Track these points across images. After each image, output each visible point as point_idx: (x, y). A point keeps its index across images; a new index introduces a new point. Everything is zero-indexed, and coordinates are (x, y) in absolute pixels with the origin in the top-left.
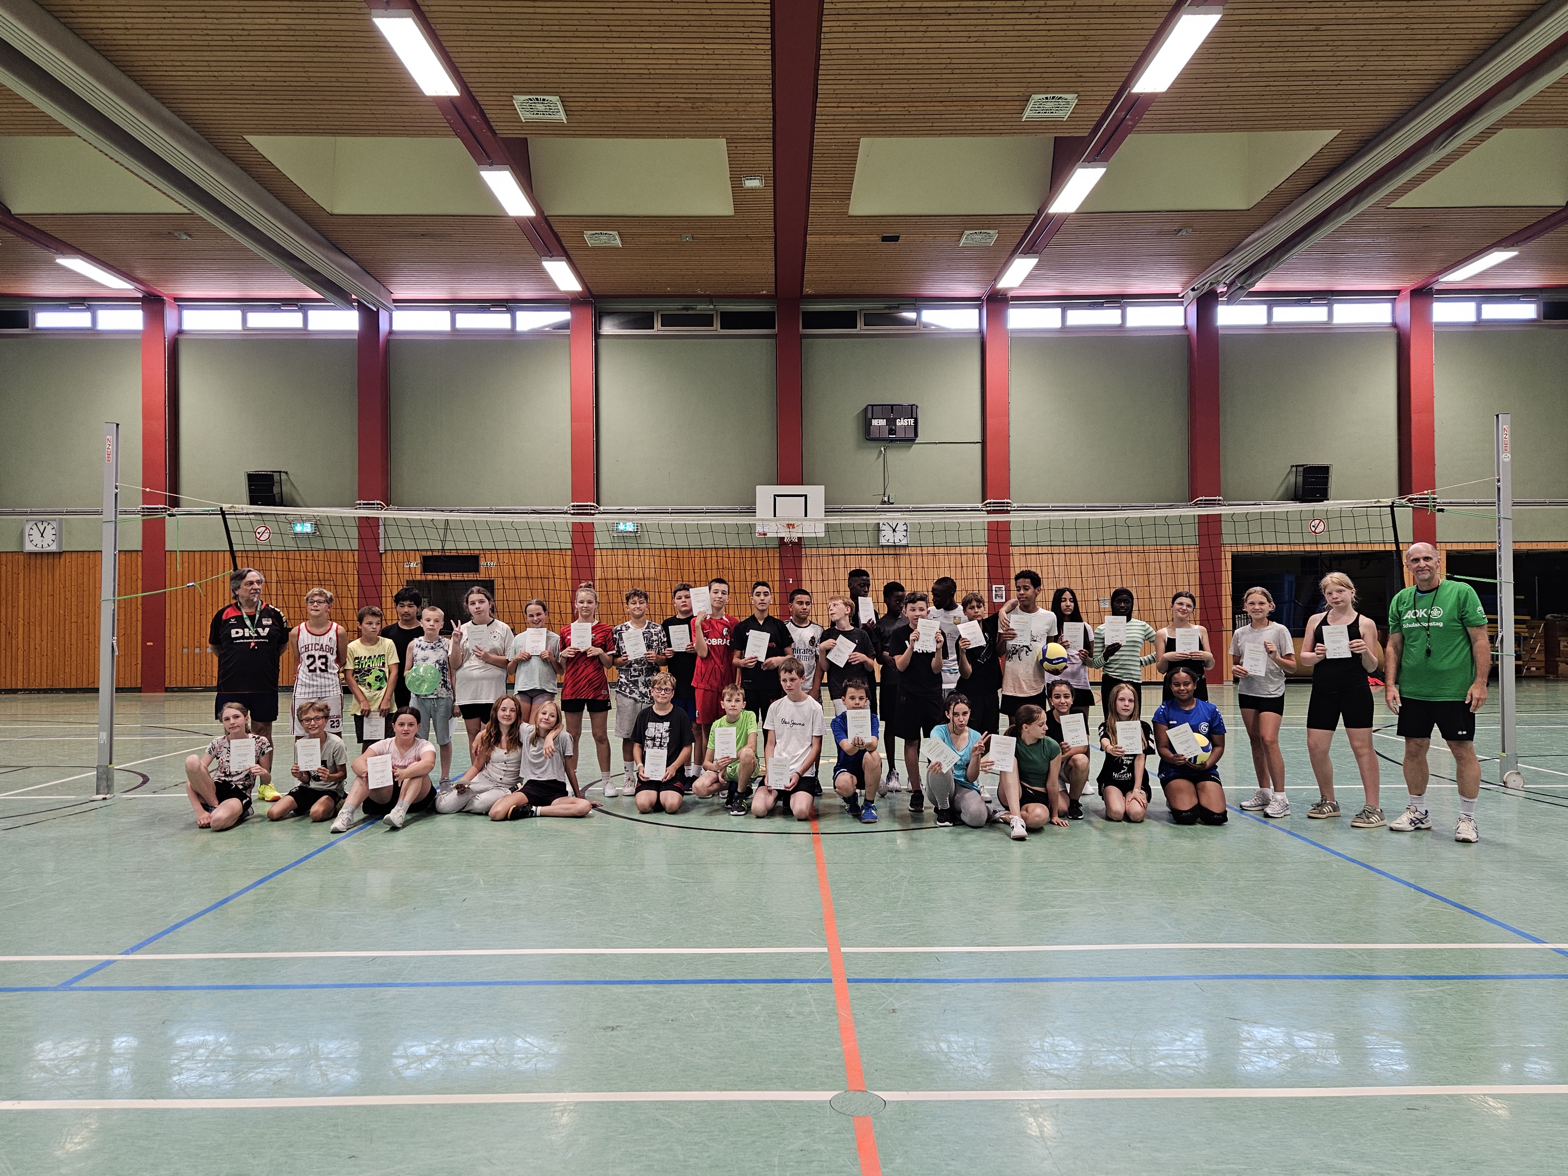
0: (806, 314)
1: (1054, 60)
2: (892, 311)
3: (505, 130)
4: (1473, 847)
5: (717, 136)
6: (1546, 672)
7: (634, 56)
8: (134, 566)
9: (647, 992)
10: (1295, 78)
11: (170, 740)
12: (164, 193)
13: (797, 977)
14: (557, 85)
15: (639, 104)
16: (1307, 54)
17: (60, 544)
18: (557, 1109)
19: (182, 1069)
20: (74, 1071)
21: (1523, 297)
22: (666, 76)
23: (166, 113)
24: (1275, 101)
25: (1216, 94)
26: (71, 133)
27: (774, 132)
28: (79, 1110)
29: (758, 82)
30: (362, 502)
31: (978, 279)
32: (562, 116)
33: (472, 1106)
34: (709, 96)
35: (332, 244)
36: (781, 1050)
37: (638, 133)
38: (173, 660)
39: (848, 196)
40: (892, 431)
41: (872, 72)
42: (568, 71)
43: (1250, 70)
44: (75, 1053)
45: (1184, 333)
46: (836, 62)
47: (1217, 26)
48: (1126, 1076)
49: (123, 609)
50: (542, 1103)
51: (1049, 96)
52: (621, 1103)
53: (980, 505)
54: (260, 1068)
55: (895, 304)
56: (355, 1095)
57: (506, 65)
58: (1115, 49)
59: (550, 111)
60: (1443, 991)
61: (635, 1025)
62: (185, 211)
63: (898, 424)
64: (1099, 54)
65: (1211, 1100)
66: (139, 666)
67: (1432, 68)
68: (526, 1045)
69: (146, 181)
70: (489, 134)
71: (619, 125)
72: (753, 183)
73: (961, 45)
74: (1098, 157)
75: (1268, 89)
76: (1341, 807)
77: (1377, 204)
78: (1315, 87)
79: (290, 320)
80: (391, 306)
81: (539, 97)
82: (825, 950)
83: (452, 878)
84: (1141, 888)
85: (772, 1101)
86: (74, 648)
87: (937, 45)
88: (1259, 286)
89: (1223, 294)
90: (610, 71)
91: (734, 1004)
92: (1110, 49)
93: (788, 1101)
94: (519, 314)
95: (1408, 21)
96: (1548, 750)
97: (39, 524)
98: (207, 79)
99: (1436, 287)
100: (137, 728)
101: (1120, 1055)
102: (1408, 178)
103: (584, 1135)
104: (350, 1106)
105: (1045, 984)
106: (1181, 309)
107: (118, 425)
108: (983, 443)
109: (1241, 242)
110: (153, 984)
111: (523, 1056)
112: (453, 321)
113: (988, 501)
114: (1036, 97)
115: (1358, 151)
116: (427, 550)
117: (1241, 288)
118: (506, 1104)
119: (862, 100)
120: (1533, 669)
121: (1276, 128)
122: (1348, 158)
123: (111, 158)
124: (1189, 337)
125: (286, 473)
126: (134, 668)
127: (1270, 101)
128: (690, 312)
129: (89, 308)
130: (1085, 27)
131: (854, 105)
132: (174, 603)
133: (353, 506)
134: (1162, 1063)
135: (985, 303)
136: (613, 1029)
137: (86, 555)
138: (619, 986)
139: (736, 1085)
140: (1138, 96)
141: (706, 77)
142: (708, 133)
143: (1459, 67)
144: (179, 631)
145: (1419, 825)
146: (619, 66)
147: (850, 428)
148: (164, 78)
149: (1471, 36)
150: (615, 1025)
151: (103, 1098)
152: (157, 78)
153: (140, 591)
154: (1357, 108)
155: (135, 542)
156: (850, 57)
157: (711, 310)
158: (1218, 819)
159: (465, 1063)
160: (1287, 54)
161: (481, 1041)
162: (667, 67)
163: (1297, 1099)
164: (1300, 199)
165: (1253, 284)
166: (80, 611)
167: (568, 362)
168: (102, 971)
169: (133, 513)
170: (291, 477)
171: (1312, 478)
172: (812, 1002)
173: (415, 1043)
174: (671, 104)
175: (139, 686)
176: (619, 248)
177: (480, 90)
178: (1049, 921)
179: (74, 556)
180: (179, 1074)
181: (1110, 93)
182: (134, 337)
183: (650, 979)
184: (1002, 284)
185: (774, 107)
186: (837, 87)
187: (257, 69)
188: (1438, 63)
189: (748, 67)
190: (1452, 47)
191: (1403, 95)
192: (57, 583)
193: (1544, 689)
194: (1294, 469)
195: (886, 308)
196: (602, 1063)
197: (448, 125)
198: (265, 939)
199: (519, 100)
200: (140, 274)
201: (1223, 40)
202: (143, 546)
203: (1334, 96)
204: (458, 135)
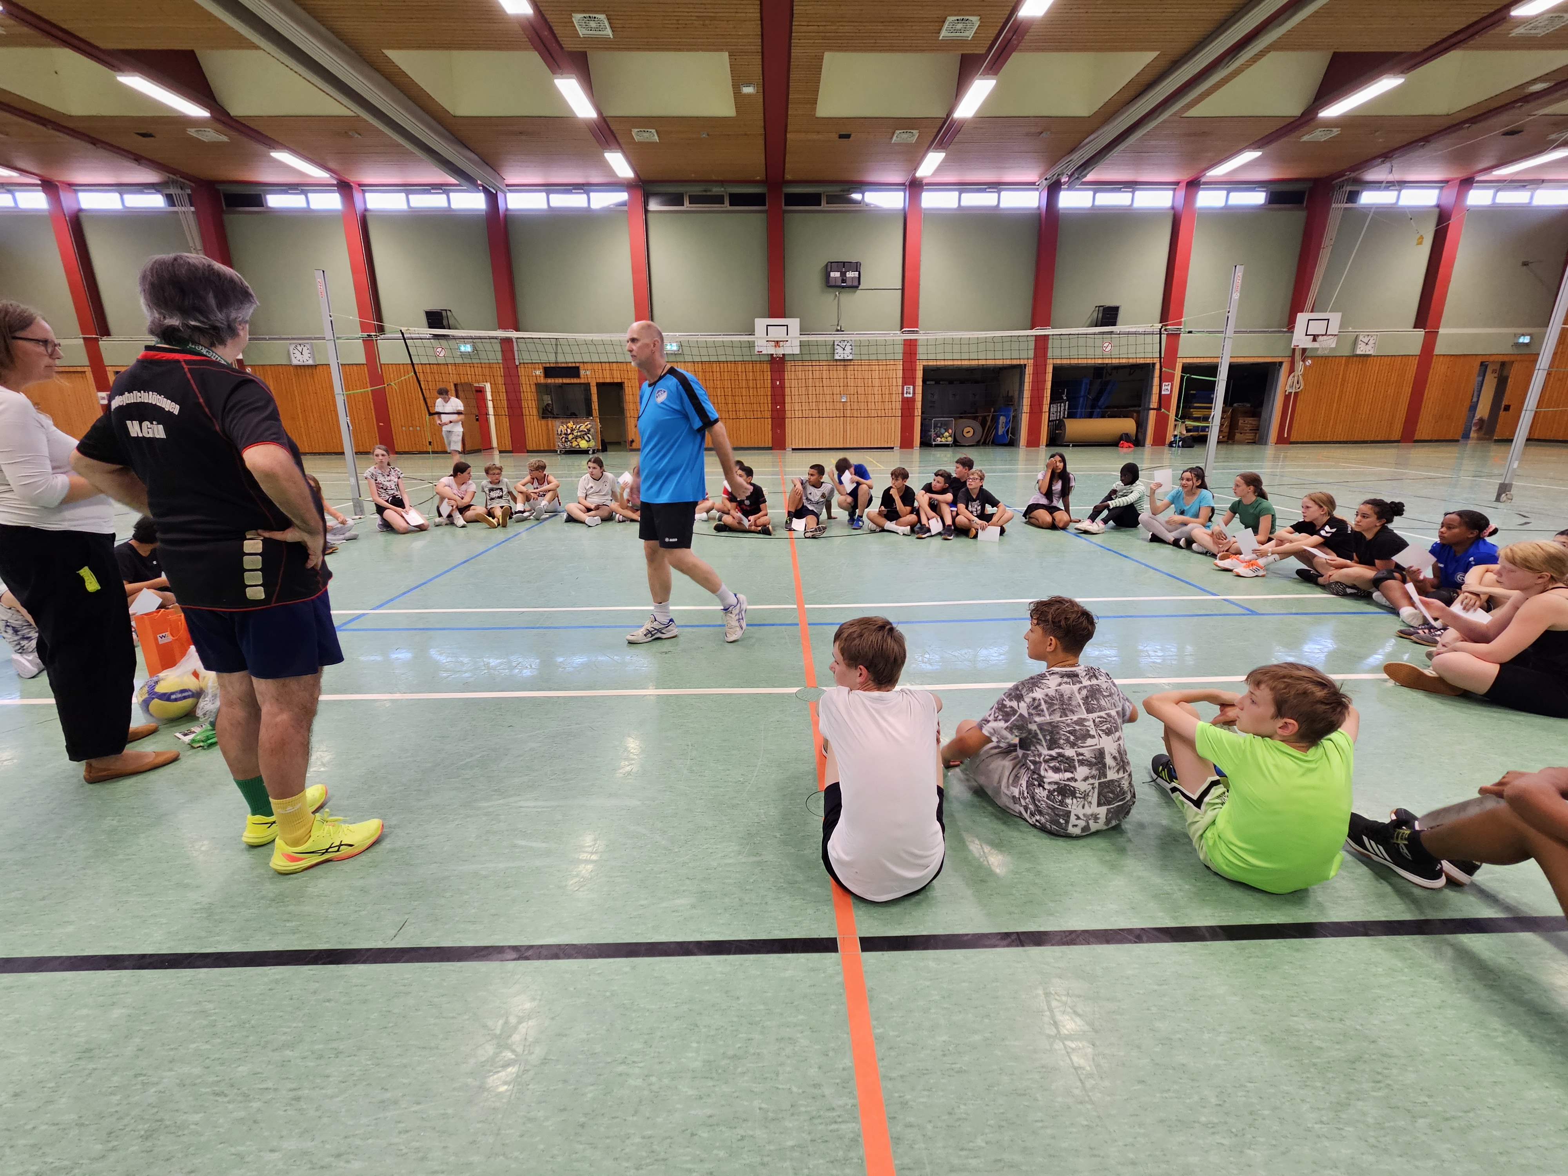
0: (787, 195)
2: (845, 193)
3: (569, 45)
5: (722, 50)
12: (334, 99)
13: (778, 622)
15: (664, 22)
17: (314, 360)
21: (1258, 187)
23: (323, 30)
24: (1117, 26)
25: (1078, 19)
26: (257, 48)
27: (762, 46)
30: (500, 326)
31: (903, 169)
32: (609, 32)
34: (714, 15)
36: (767, 664)
37: (665, 47)
39: (815, 102)
40: (843, 281)
45: (1038, 212)
51: (959, 18)
53: (899, 328)
55: (847, 187)
59: (600, 28)
61: (679, 650)
62: (352, 113)
63: (848, 275)
69: (320, 89)
70: (558, 48)
72: (748, 90)
74: (990, 71)
77: (1174, 114)
79: (438, 201)
80: (505, 189)
81: (591, 15)
82: (795, 606)
83: (570, 565)
85: (761, 694)
88: (1090, 177)
89: (1065, 183)
93: (771, 694)
94: (592, 195)
97: (299, 348)
99: (1203, 180)
102: (1199, 92)
106: (1037, 193)
107: (324, 271)
108: (903, 289)
109: (1081, 143)
110: (391, 627)
112: (548, 200)
113: (905, 325)
114: (951, 19)
115: (1170, 69)
116: (546, 362)
117: (1077, 178)
119: (826, 20)
121: (1116, 49)
122: (1163, 74)
123: (292, 69)
124: (1040, 215)
125: (450, 309)
128: (708, 193)
129: (303, 192)
131: (819, 24)
133: (495, 329)
135: (907, 187)
136: (666, 653)
137: (325, 367)
139: (740, 685)
140: (1022, 21)
142: (715, 47)
147: (817, 280)
150: (667, 650)
153: (368, 386)
154: (1173, 33)
155: (361, 358)
157: (723, 191)
164: (1124, 108)
165: (1085, 176)
167: (626, 230)
168: (361, 619)
169: (356, 339)
170: (453, 312)
171: (1108, 312)
172: (786, 637)
174: (687, 22)
176: (656, 143)
177: (550, 13)
181: (1002, 18)
182: (337, 215)
184: (920, 173)
185: (762, 24)
192: (316, 384)
194: (1098, 308)
195: (840, 191)
197: (529, 42)
198: (458, 601)
199: (577, 17)
200: (332, 165)
202: (365, 360)
203: (1158, 22)
204: (536, 49)
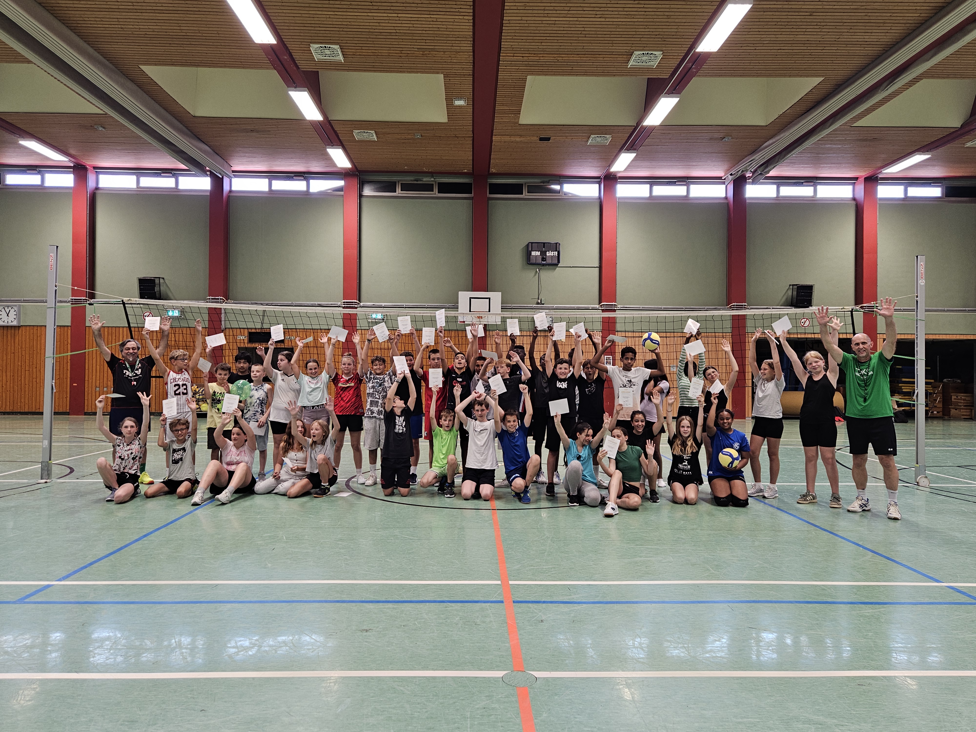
0: (491, 185)
1: (648, 30)
2: (545, 184)
3: (304, 66)
4: (899, 522)
5: (438, 73)
6: (943, 415)
7: (387, 21)
8: (65, 335)
9: (389, 608)
10: (796, 45)
11: (87, 446)
12: (88, 101)
13: (482, 599)
14: (338, 38)
15: (389, 51)
16: (804, 30)
17: (19, 321)
18: (332, 681)
19: (95, 654)
20: (26, 655)
21: (933, 183)
22: (407, 34)
23: (91, 50)
24: (784, 59)
25: (748, 54)
26: (29, 62)
27: (473, 71)
28: (30, 679)
29: (464, 39)
30: (211, 297)
31: (597, 165)
32: (341, 58)
33: (278, 679)
34: (433, 47)
35: (194, 135)
36: (472, 645)
37: (388, 70)
38: (90, 395)
39: (519, 112)
40: (544, 259)
41: (535, 35)
42: (345, 30)
43: (769, 39)
44: (27, 643)
45: (725, 201)
46: (513, 28)
47: (749, 11)
48: (686, 663)
49: (59, 362)
50: (322, 677)
51: (644, 52)
52: (372, 678)
53: (597, 306)
54: (144, 654)
55: (546, 179)
56: (205, 671)
57: (306, 25)
58: (686, 24)
59: (333, 54)
60: (880, 612)
61: (380, 628)
62: (102, 112)
63: (548, 254)
64: (676, 27)
65: (738, 678)
66: (68, 399)
67: (881, 40)
68: (312, 641)
69: (77, 93)
70: (295, 68)
71: (377, 64)
72: (459, 103)
73: (591, 19)
74: (674, 91)
75: (779, 51)
76: (818, 496)
77: (846, 123)
78: (809, 51)
79: (167, 182)
80: (231, 174)
81: (326, 46)
82: (499, 582)
83: (266, 535)
84: (694, 545)
85: (466, 677)
86: (27, 386)
87: (576, 19)
88: (772, 173)
89: (749, 178)
90: (371, 30)
91: (442, 616)
92: (683, 24)
93: (476, 677)
94: (311, 181)
95: (866, 11)
96: (945, 463)
97: (6, 308)
98: (117, 29)
99: (880, 176)
100: (66, 437)
101: (682, 650)
102: (864, 109)
103: (349, 697)
104: (201, 678)
105: (635, 605)
106: (724, 186)
107: (57, 247)
108: (600, 267)
109: (761, 146)
110: (77, 600)
111: (310, 647)
112: (270, 185)
113: (603, 303)
114: (637, 53)
115: (834, 91)
116: (251, 329)
117: (760, 174)
118: (299, 678)
119: (529, 52)
120: (935, 412)
121: (784, 76)
122: (828, 95)
123: (55, 78)
124: (728, 204)
125: (163, 279)
126: (65, 399)
127: (780, 59)
128: (419, 182)
129: (39, 173)
130: (668, 10)
131: (524, 55)
132: (91, 359)
133: (205, 300)
134: (707, 655)
135: (603, 180)
136: (367, 631)
137: (35, 328)
138: (371, 604)
139: (443, 667)
140: (700, 54)
141: (432, 35)
142: (432, 71)
143: (898, 40)
144: (94, 377)
145: (865, 509)
146: (377, 28)
147: (518, 257)
148: (89, 28)
149: (905, 21)
150: (368, 628)
151: (45, 672)
152: (84, 28)
153: (69, 351)
154: (834, 64)
155: (67, 321)
156: (522, 25)
157: (432, 181)
158: (744, 504)
159: (274, 652)
160: (792, 30)
161: (284, 638)
162: (408, 28)
163: (790, 678)
164: (798, 119)
165: (768, 172)
166: (31, 364)
167: (342, 211)
168: (44, 591)
169: (65, 302)
170: (166, 281)
171: (802, 292)
172: (491, 615)
173: (243, 639)
174: (409, 52)
175: (68, 411)
176: (374, 141)
177: (289, 40)
178: (638, 566)
179: (28, 328)
180: (93, 657)
181: (683, 51)
182: (67, 191)
183: (391, 600)
184: (614, 169)
185: (474, 55)
186: (514, 44)
187: (149, 24)
188: (885, 37)
189: (458, 30)
190: (893, 28)
191: (862, 57)
192: (16, 345)
193: (941, 425)
194: (791, 287)
195: (541, 182)
196: (359, 652)
197: (269, 62)
198: (148, 572)
199: (314, 47)
200: (72, 151)
201: (753, 20)
202: (72, 324)
203: (820, 56)
204: (275, 68)
